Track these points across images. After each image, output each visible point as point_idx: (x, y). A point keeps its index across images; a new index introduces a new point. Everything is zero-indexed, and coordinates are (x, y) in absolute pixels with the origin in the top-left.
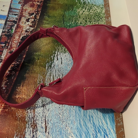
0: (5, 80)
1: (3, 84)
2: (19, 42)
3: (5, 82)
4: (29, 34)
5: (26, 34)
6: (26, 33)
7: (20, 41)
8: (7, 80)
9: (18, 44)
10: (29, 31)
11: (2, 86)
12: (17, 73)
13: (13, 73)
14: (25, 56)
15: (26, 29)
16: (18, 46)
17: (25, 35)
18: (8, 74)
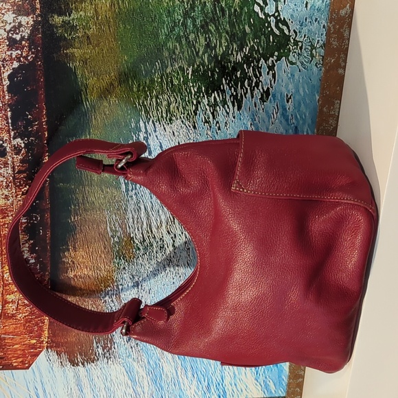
0: (26, 241)
1: (26, 252)
2: (9, 105)
3: (27, 245)
4: (26, 58)
5: (18, 58)
6: (15, 53)
7: (7, 97)
8: (29, 240)
9: (9, 114)
10: (23, 38)
11: (25, 257)
12: (47, 215)
13: (36, 218)
14: (47, 158)
15: (8, 28)
16: (10, 121)
17: (16, 65)
18: (25, 223)
